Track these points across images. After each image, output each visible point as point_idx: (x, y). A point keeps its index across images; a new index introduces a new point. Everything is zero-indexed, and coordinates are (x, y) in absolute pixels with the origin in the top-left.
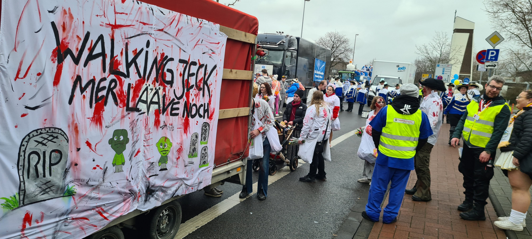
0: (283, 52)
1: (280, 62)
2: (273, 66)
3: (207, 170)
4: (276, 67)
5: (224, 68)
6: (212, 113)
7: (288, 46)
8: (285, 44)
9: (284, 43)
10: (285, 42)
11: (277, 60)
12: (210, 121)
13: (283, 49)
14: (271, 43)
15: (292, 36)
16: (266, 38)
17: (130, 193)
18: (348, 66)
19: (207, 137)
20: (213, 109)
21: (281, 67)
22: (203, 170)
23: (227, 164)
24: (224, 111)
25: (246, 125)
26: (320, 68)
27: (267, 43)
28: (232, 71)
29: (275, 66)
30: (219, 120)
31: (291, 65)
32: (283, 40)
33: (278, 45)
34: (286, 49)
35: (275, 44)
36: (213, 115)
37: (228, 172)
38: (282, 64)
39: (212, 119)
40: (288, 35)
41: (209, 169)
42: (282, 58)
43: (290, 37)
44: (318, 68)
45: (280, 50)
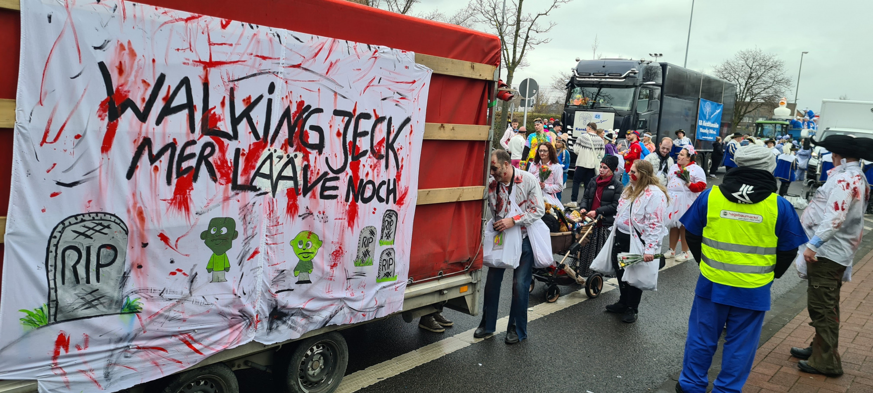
0: (633, 89)
1: (627, 108)
2: (613, 114)
3: (394, 287)
4: (620, 116)
5: (426, 122)
6: (403, 195)
7: (644, 79)
8: (637, 75)
9: (635, 73)
10: (637, 72)
11: (623, 103)
12: (399, 208)
13: (634, 84)
14: (612, 75)
15: (651, 62)
16: (604, 67)
17: (242, 315)
18: (776, 110)
19: (393, 233)
20: (405, 189)
21: (630, 116)
22: (384, 287)
23: (438, 279)
24: (429, 191)
25: (478, 216)
26: (710, 116)
27: (605, 75)
28: (444, 127)
29: (618, 114)
30: (417, 206)
31: (649, 111)
32: (633, 69)
33: (625, 78)
34: (638, 84)
35: (619, 76)
36: (405, 199)
37: (440, 292)
38: (631, 110)
39: (403, 204)
40: (643, 60)
41: (397, 285)
42: (631, 100)
43: (648, 64)
44: (707, 117)
45: (627, 87)
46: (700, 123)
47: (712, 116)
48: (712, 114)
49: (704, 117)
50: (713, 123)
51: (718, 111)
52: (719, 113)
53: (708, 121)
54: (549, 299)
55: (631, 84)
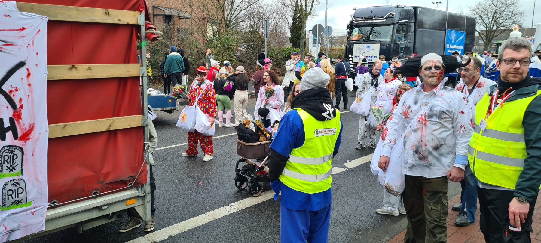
0: (392, 26)
1: (388, 40)
2: (379, 44)
3: (30, 211)
4: (383, 45)
5: (48, 64)
6: (28, 131)
7: (399, 18)
8: (394, 16)
9: (393, 15)
10: (394, 14)
11: (386, 37)
12: (24, 144)
13: (393, 22)
14: (377, 18)
15: (405, 6)
16: (372, 12)
19: (20, 165)
20: (30, 126)
21: (390, 45)
22: (13, 214)
23: (95, 198)
24: (66, 125)
25: (140, 140)
26: (455, 41)
27: (372, 18)
28: (76, 68)
29: (382, 44)
30: (50, 140)
31: (405, 40)
32: (391, 12)
33: (386, 18)
34: (395, 23)
35: (381, 18)
36: (32, 134)
37: (99, 208)
38: (391, 41)
39: (29, 139)
40: (398, 5)
41: (33, 210)
42: (391, 33)
43: (403, 8)
44: (453, 42)
45: (388, 25)
46: (448, 46)
47: (457, 41)
48: (457, 39)
49: (450, 42)
50: (458, 45)
51: (461, 37)
52: (463, 38)
53: (453, 44)
54: (253, 194)
55: (391, 23)
